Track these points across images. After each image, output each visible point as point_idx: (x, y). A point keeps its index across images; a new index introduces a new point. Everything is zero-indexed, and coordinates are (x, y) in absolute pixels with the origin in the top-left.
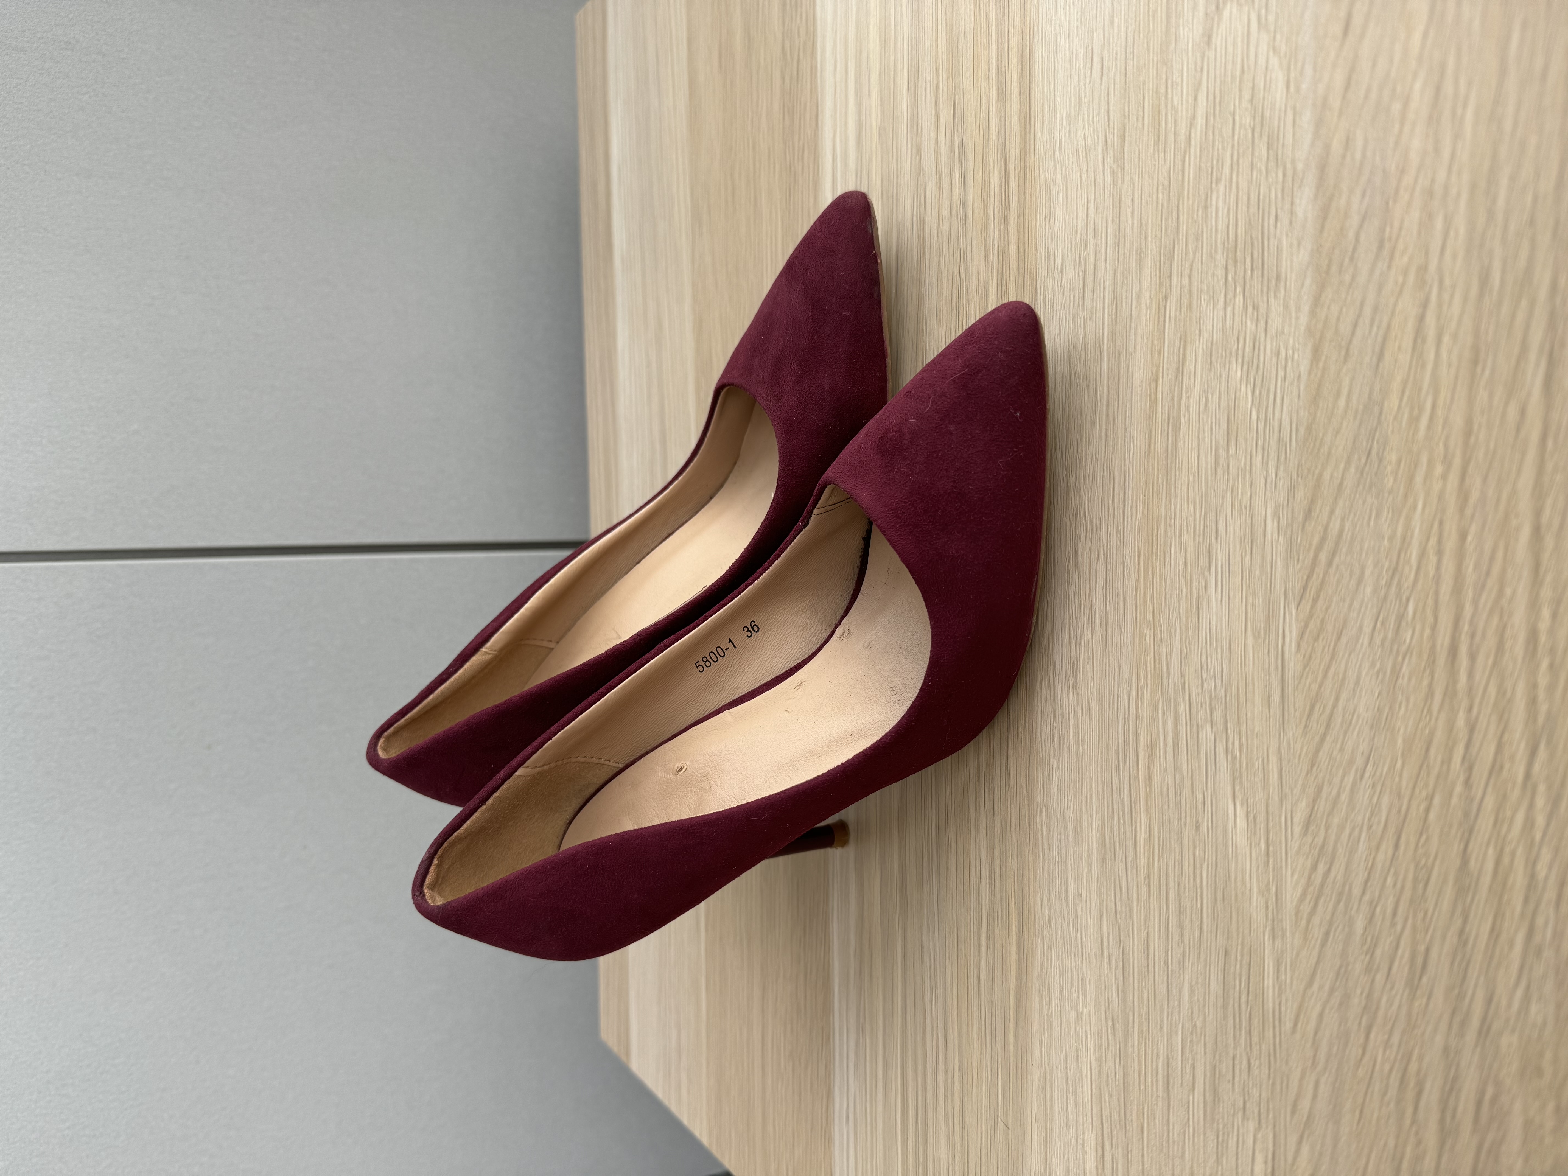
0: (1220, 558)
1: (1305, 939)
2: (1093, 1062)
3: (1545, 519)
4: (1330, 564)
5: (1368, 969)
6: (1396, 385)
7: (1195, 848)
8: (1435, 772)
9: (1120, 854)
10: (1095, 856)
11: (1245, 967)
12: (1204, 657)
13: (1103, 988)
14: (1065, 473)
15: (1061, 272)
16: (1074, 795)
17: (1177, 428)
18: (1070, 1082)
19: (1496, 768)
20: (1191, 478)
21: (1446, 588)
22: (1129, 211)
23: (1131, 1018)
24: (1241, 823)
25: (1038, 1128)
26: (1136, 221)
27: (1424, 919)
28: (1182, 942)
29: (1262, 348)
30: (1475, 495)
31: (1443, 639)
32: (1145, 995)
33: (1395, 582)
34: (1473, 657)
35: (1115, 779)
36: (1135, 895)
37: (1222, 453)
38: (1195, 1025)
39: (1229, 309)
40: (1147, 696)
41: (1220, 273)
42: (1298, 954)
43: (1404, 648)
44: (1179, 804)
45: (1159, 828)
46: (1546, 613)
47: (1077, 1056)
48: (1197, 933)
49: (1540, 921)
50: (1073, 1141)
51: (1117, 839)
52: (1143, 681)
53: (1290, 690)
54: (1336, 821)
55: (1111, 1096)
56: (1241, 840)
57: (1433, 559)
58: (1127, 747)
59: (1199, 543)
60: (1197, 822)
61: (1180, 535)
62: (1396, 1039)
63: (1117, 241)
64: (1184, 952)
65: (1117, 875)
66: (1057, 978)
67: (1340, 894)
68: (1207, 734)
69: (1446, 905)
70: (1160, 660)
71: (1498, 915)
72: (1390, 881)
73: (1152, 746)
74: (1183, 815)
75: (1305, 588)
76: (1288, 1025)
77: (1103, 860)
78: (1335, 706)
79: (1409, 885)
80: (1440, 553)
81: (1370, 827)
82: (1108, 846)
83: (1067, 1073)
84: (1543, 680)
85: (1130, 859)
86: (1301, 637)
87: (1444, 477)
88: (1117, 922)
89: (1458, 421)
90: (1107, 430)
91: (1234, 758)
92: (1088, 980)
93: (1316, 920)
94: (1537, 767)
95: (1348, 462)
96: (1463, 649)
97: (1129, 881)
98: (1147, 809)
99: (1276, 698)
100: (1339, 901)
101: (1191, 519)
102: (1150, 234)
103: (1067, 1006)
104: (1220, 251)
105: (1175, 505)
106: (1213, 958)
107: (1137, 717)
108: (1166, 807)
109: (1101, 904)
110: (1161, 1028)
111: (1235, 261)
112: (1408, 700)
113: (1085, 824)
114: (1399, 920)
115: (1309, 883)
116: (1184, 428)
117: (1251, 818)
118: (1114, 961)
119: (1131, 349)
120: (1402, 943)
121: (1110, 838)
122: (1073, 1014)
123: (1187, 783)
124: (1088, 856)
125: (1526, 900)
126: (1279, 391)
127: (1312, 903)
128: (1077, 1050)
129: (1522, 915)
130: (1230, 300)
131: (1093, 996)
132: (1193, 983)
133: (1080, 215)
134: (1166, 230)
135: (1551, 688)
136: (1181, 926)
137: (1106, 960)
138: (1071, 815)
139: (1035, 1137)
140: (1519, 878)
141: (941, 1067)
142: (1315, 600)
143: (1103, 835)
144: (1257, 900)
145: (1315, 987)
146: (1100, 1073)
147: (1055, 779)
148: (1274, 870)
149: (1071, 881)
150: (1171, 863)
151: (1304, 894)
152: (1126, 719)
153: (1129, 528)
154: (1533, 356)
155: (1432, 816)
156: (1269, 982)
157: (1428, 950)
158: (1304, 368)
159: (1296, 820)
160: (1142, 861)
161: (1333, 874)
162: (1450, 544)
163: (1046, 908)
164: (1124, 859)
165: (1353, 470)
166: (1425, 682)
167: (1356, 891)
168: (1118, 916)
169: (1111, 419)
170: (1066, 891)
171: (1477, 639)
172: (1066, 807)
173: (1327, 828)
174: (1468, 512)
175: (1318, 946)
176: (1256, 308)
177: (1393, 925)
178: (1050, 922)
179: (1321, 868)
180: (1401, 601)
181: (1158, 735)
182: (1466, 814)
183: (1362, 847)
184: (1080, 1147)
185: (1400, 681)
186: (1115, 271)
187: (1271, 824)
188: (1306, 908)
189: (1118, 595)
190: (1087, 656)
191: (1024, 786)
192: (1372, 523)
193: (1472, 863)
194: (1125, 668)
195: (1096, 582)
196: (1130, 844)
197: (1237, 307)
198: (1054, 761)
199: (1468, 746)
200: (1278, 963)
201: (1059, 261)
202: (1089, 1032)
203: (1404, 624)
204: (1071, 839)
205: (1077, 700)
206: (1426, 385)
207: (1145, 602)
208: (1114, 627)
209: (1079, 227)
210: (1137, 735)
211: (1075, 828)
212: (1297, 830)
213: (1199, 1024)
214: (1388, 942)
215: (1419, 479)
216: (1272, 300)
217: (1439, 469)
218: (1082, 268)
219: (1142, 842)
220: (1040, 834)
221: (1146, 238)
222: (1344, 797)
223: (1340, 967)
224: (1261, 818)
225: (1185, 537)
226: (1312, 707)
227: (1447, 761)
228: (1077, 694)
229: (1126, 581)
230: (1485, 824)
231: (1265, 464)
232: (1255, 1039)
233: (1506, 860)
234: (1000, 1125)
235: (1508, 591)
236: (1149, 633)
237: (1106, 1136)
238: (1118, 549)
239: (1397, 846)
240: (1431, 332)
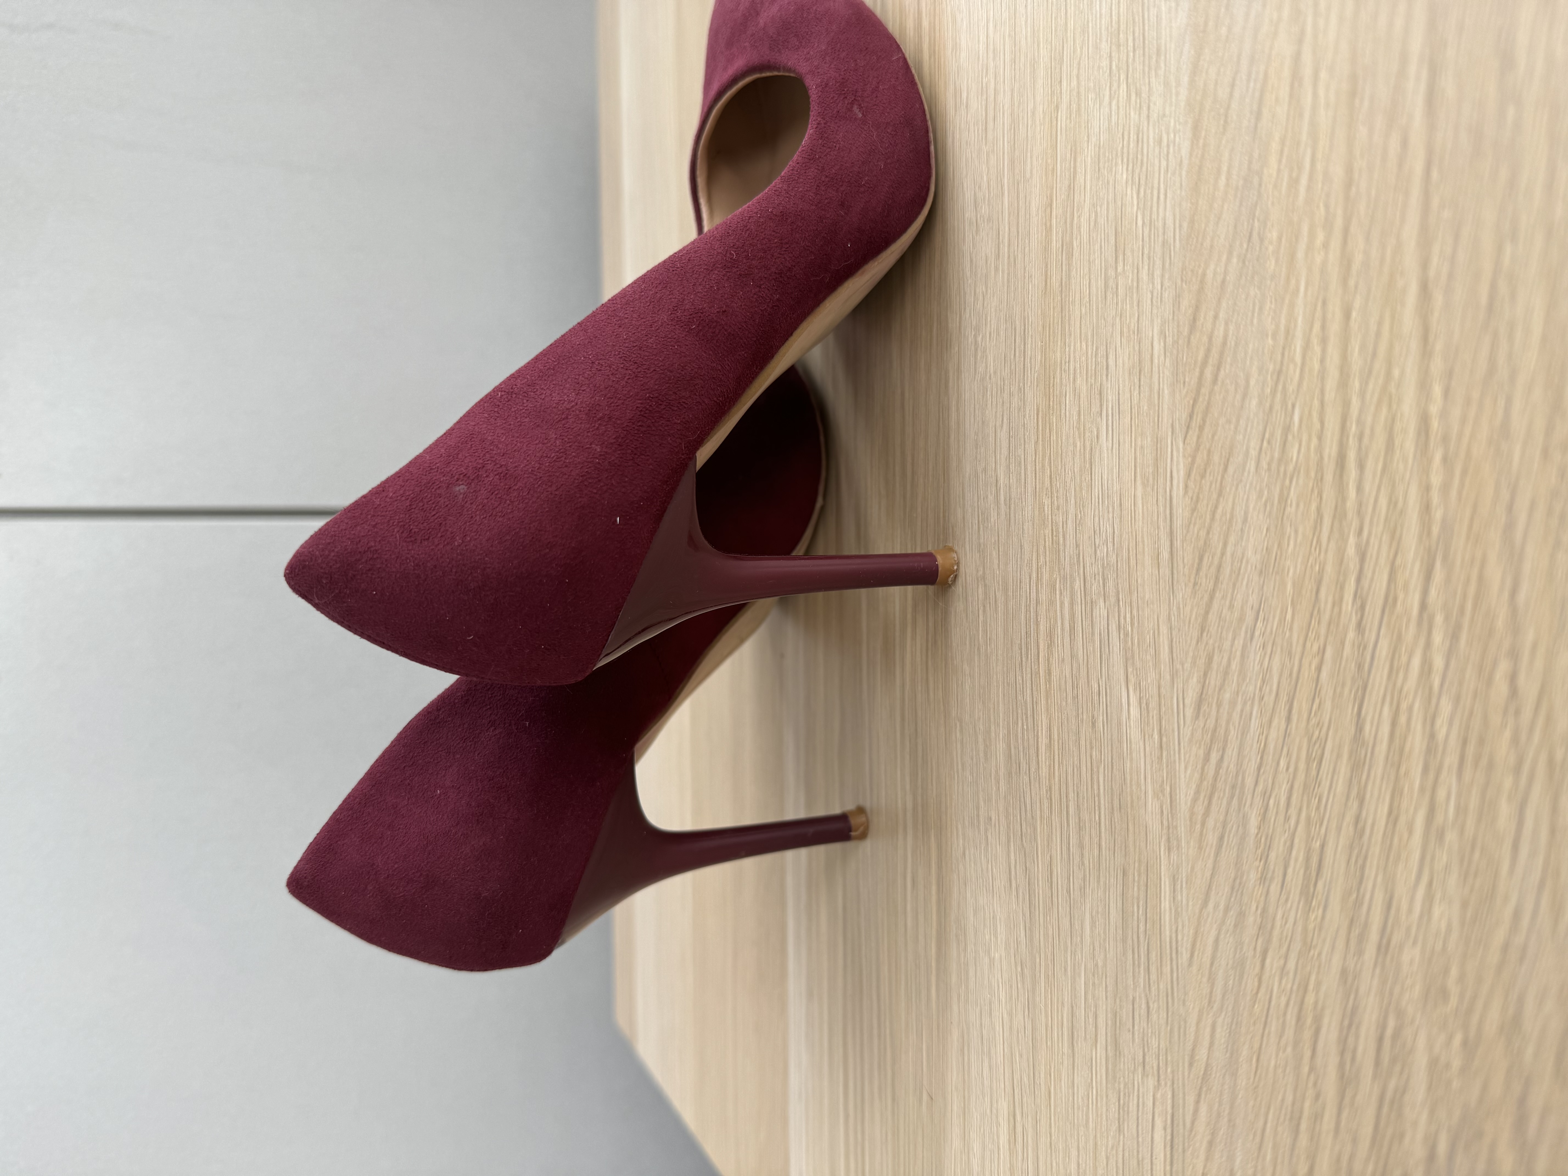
0: (1110, 398)
1: (1200, 848)
2: (1005, 1016)
3: (1432, 273)
4: (1215, 381)
5: (1263, 879)
6: (1275, 146)
7: (1092, 748)
8: (1326, 618)
9: (1024, 766)
10: (1002, 772)
11: (1143, 888)
12: (1097, 519)
13: (1012, 926)
14: (973, 333)
15: (967, 107)
16: (984, 703)
17: (1070, 255)
18: (985, 1042)
19: (1389, 601)
20: (1083, 311)
21: (1331, 383)
22: (1023, 19)
23: (1038, 960)
24: (1134, 711)
25: (958, 1098)
26: (1029, 29)
27: (1318, 808)
28: (1083, 864)
29: (1145, 140)
30: (1358, 258)
31: (1331, 450)
32: (1050, 933)
33: (1280, 387)
34: (1361, 466)
35: (1019, 678)
36: (1038, 812)
37: (1111, 273)
38: (1097, 965)
39: (1114, 103)
40: (1046, 577)
41: (1105, 63)
42: (1193, 868)
43: (1291, 467)
44: (1075, 698)
45: (1058, 730)
46: (1437, 390)
47: (991, 1010)
48: (1096, 852)
49: (1441, 794)
50: (988, 1111)
51: (1021, 749)
52: (1042, 559)
53: (1178, 543)
54: (1227, 696)
55: (1021, 1056)
56: (1135, 733)
57: (1317, 349)
58: (1028, 640)
59: (1091, 385)
60: (1093, 717)
61: (1074, 380)
62: (1291, 965)
63: (1013, 57)
64: (1085, 876)
65: (1022, 790)
66: (972, 918)
67: (1233, 787)
68: (1101, 610)
69: (1340, 787)
70: (1057, 531)
71: (1396, 792)
72: (1282, 763)
73: (1050, 635)
74: (1080, 711)
75: (1191, 416)
76: (1185, 956)
77: (1010, 774)
78: (1223, 554)
79: (1302, 766)
80: (1324, 341)
81: (1262, 698)
82: (1013, 758)
83: (982, 1032)
84: (1436, 480)
85: (1033, 770)
86: (1188, 475)
87: (1326, 245)
88: (1023, 846)
89: (1338, 172)
90: (1008, 274)
91: (1126, 635)
92: (998, 918)
93: (1210, 822)
94: (1433, 592)
95: (1230, 253)
96: (1352, 455)
97: (1033, 796)
98: (1047, 709)
99: (1165, 555)
100: (1232, 797)
101: (1084, 358)
102: (1042, 40)
103: (981, 952)
104: (1104, 39)
105: (1069, 346)
106: (1112, 880)
107: (1037, 602)
108: (1064, 704)
109: (1008, 827)
110: (1066, 970)
111: (1119, 46)
112: (1296, 532)
113: (993, 735)
114: (1293, 812)
115: (1202, 779)
116: (1076, 254)
117: (1144, 705)
118: (1021, 893)
119: (1028, 175)
120: (1296, 841)
121: (1015, 748)
122: (987, 960)
123: (1083, 673)
124: (997, 772)
125: (1426, 769)
126: (1162, 186)
127: (1206, 802)
128: (990, 1004)
129: (1422, 789)
130: (1115, 93)
131: (1004, 937)
132: (1094, 913)
133: (981, 38)
134: (1056, 31)
135: (1445, 488)
136: (1081, 846)
137: (1014, 893)
138: (981, 727)
139: (955, 1108)
140: (1417, 742)
141: (875, 1032)
142: (1201, 428)
143: (1009, 746)
144: (1152, 805)
145: (1211, 905)
146: (1011, 1028)
147: (967, 687)
148: (1167, 766)
149: (982, 803)
150: (1070, 770)
151: (1198, 792)
152: (1028, 607)
153: (1029, 383)
154: (1412, 69)
155: (1324, 674)
156: (1166, 904)
157: (1323, 846)
158: (1185, 152)
159: (1187, 701)
160: (1044, 771)
161: (1225, 764)
162: (1335, 327)
163: (961, 837)
164: (1028, 772)
165: (1235, 260)
166: (1314, 507)
167: (1249, 781)
168: (1024, 841)
169: (1012, 259)
170: (978, 815)
171: (1366, 440)
172: (977, 718)
173: (1219, 705)
174: (1352, 283)
175: (1212, 855)
176: (1138, 94)
177: (1287, 819)
179: (1214, 757)
180: (1286, 409)
181: (1056, 620)
182: (1360, 667)
183: (1254, 723)
184: (994, 1117)
185: (1288, 509)
186: (1012, 90)
187: (1163, 710)
188: (1200, 809)
189: (1020, 463)
190: (993, 541)
191: (941, 700)
192: (1255, 321)
193: (1367, 728)
194: (1026, 546)
195: (1001, 453)
196: (1032, 751)
197: (1121, 99)
198: (966, 668)
199: (1359, 580)
200: (1174, 880)
201: (964, 95)
202: (1000, 981)
203: (1290, 437)
204: (982, 755)
205: (985, 593)
206: (1304, 137)
207: (1043, 466)
208: (1017, 501)
209: (981, 52)
210: (1037, 624)
211: (984, 740)
212: (1189, 712)
213: (1100, 964)
214: (1282, 840)
215: (1300, 255)
216: (1153, 80)
217: (1320, 237)
218: (984, 97)
219: (1044, 747)
220: (955, 753)
221: (1038, 45)
222: (1235, 665)
223: (1235, 880)
224: (1153, 704)
225: (1078, 382)
226: (1201, 559)
227: (1338, 602)
228: (985, 586)
229: (1027, 446)
230: (1379, 677)
231: (1151, 275)
232: (1153, 977)
233: (1403, 719)
234: (925, 1096)
235: (1396, 372)
236: (1047, 502)
237: (1017, 1104)
238: (1019, 410)
239: (1289, 719)
240: (1307, 72)
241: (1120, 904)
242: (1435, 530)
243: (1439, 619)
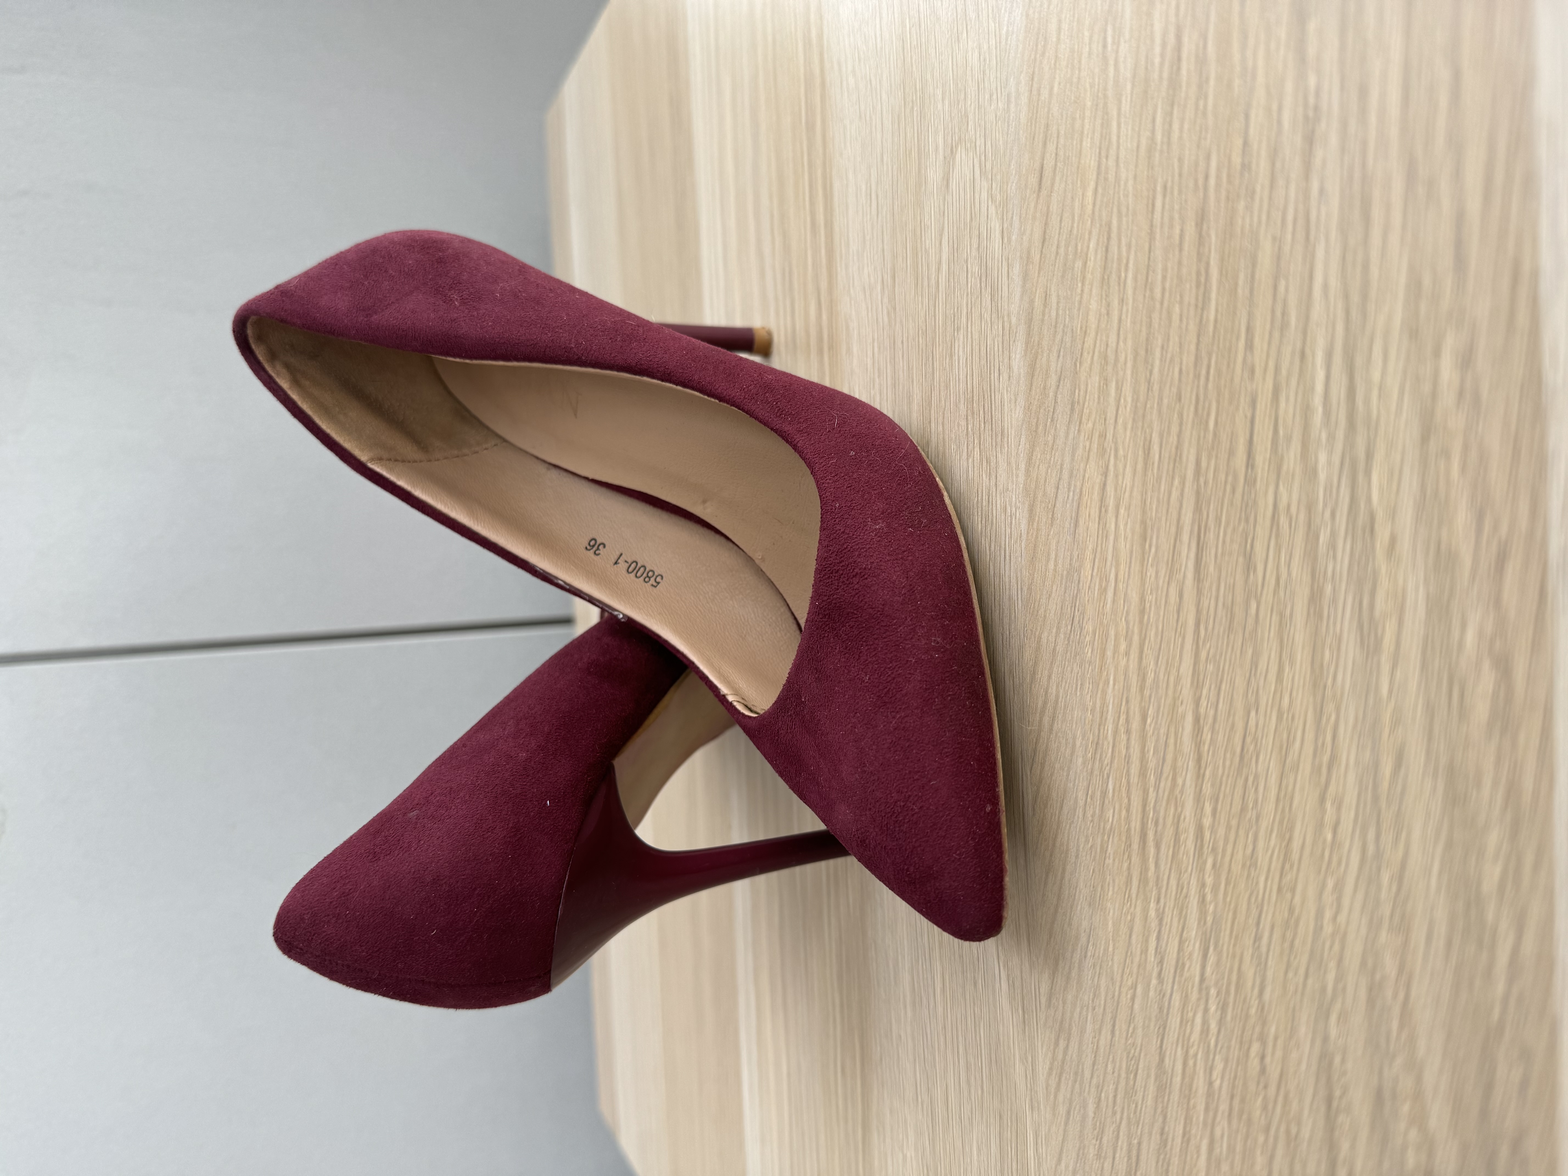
1: (1054, 1115)
3: (1202, 710)
4: (1052, 731)
5: (1098, 1156)
6: (1089, 554)
8: (1137, 960)
9: (925, 1001)
10: (908, 999)
11: (1014, 1134)
13: (919, 1133)
19: (1179, 965)
21: (1135, 769)
22: (900, 353)
24: (1002, 986)
26: (905, 364)
27: (1135, 1113)
28: (970, 1099)
30: (1150, 676)
31: (1136, 824)
32: (948, 1148)
33: (1098, 756)
34: (1158, 847)
36: (936, 1043)
39: (970, 460)
41: (963, 423)
42: (1049, 1130)
43: (1108, 827)
46: (1208, 809)
48: (980, 1090)
49: (1218, 1132)
51: (922, 984)
54: (1069, 997)
57: (1124, 737)
63: (894, 382)
65: (924, 1021)
67: (1076, 1073)
69: (1150, 1101)
71: (1188, 1120)
72: (1110, 1066)
77: (914, 1003)
79: (1123, 1075)
80: (1128, 732)
81: (1094, 1009)
82: (916, 990)
84: (1209, 881)
85: (931, 1007)
87: (1127, 654)
88: (925, 1068)
89: (1134, 597)
93: (1060, 1097)
94: (1209, 970)
95: (1059, 628)
96: (1151, 835)
100: (1075, 1081)
102: (915, 378)
103: (896, 1147)
104: (962, 402)
106: (992, 1120)
109: (914, 1049)
111: (973, 413)
112: (1114, 881)
113: (900, 964)
114: (1118, 1109)
115: (1054, 1059)
118: (925, 1108)
120: (1121, 1134)
121: (917, 982)
122: (901, 1155)
124: (904, 997)
125: (1207, 1109)
126: (1007, 549)
127: (1057, 1079)
129: (1205, 1123)
130: (971, 451)
131: (913, 1140)
132: (980, 1142)
133: (869, 353)
134: (925, 376)
135: (1215, 888)
136: (969, 1084)
137: (920, 1106)
138: (891, 955)
140: (1200, 1084)
142: (1043, 767)
143: (913, 979)
144: (1019, 1067)
145: (1063, 1164)
148: (1029, 1039)
149: (893, 1021)
150: (959, 1016)
151: (1051, 1069)
154: (1185, 537)
155: (1136, 1006)
156: (1031, 1153)
157: (1139, 1144)
158: (1023, 528)
159: (1042, 991)
160: (940, 1011)
161: (1070, 1053)
162: (1135, 725)
163: (878, 1044)
164: (928, 1006)
165: (1062, 636)
166: (1126, 865)
167: (1087, 1074)
168: (926, 1064)
170: (891, 1030)
171: (1160, 828)
172: (887, 945)
173: (1063, 1002)
174: (1147, 693)
175: (1063, 1123)
176: (988, 462)
177: (1114, 1113)
178: (881, 1059)
179: (1062, 1044)
180: (1103, 777)
182: (1161, 1009)
183: (1089, 1027)
185: (1107, 861)
187: (1025, 991)
188: (1053, 1082)
192: (1078, 694)
193: (1167, 1060)
196: (931, 990)
197: (975, 459)
199: (1158, 938)
200: (1036, 1134)
203: (1106, 802)
204: (892, 978)
206: (1110, 558)
209: (869, 366)
211: (894, 967)
212: (1042, 1000)
214: (1112, 1129)
215: (1109, 653)
216: (999, 455)
217: (1123, 647)
220: (871, 969)
221: (913, 381)
223: (1079, 1150)
227: (1145, 951)
230: (1174, 1022)
233: (1191, 1063)
235: (1180, 781)
240: (1111, 502)
241: (998, 1142)
242: (1209, 919)
243: (1213, 992)
